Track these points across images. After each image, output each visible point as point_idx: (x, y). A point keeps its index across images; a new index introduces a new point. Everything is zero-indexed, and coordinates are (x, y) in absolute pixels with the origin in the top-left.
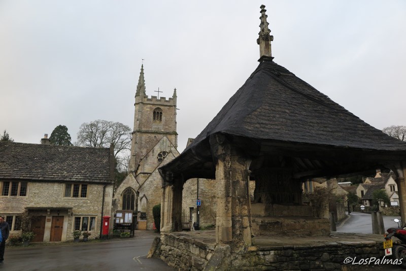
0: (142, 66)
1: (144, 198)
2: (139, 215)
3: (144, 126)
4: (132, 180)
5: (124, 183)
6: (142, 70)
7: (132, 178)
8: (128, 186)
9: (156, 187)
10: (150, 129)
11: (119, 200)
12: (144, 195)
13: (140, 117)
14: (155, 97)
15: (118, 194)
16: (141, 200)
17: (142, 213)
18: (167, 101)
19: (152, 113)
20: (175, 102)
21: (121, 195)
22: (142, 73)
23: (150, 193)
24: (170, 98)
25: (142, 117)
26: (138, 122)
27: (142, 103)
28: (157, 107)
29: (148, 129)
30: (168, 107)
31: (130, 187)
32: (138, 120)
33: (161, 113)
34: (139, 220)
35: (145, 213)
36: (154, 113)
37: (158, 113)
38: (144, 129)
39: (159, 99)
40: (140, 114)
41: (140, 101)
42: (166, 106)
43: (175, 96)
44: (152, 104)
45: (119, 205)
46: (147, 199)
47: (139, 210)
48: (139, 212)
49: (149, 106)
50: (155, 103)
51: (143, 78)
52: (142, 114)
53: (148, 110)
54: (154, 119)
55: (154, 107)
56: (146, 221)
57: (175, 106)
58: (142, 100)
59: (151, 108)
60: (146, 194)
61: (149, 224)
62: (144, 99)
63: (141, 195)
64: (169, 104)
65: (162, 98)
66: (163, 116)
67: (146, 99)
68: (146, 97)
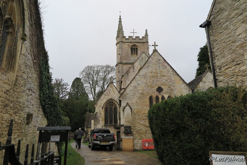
0: (120, 17)
1: (127, 108)
2: (122, 129)
3: (124, 59)
4: (113, 91)
5: (105, 95)
6: (120, 19)
7: (113, 89)
8: (110, 97)
9: (142, 94)
10: (130, 61)
11: (101, 113)
12: (128, 104)
13: (121, 52)
14: (131, 37)
15: (100, 106)
16: (123, 111)
17: (126, 127)
18: (141, 39)
19: (130, 49)
20: (147, 39)
21: (103, 108)
22: (120, 22)
23: (134, 101)
24: (143, 37)
25: (122, 52)
26: (120, 56)
27: (121, 41)
28: (133, 44)
29: (127, 61)
30: (142, 44)
31: (111, 99)
32: (119, 55)
33: (137, 49)
34: (123, 136)
35: (130, 127)
36: (132, 49)
37: (134, 49)
38: (124, 62)
39: (135, 38)
40: (121, 50)
41: (120, 41)
42: (140, 43)
43: (146, 35)
44: (129, 42)
45: (100, 119)
46: (131, 108)
47: (121, 124)
48: (122, 126)
49: (127, 44)
50: (132, 41)
51: (121, 24)
52: (122, 50)
53: (127, 47)
54: (132, 54)
55: (131, 44)
56: (132, 137)
57: (147, 42)
58: (121, 39)
59: (129, 46)
60: (129, 102)
61: (136, 141)
62: (123, 39)
63: (123, 104)
64: (142, 41)
65: (136, 37)
66: (138, 51)
67: (124, 39)
68: (124, 37)
